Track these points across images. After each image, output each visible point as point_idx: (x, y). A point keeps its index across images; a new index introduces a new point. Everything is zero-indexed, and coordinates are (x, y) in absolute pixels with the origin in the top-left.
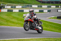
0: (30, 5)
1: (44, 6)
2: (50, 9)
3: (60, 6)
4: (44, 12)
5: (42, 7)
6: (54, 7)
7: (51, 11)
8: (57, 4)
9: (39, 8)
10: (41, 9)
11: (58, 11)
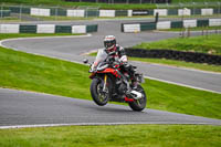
0: (21, 6)
1: (75, 13)
2: (94, 21)
3: (130, 12)
4: (73, 31)
5: (65, 14)
6: (111, 13)
7: (99, 29)
8: (119, 5)
9: (56, 17)
10: (63, 23)
11: (123, 30)
